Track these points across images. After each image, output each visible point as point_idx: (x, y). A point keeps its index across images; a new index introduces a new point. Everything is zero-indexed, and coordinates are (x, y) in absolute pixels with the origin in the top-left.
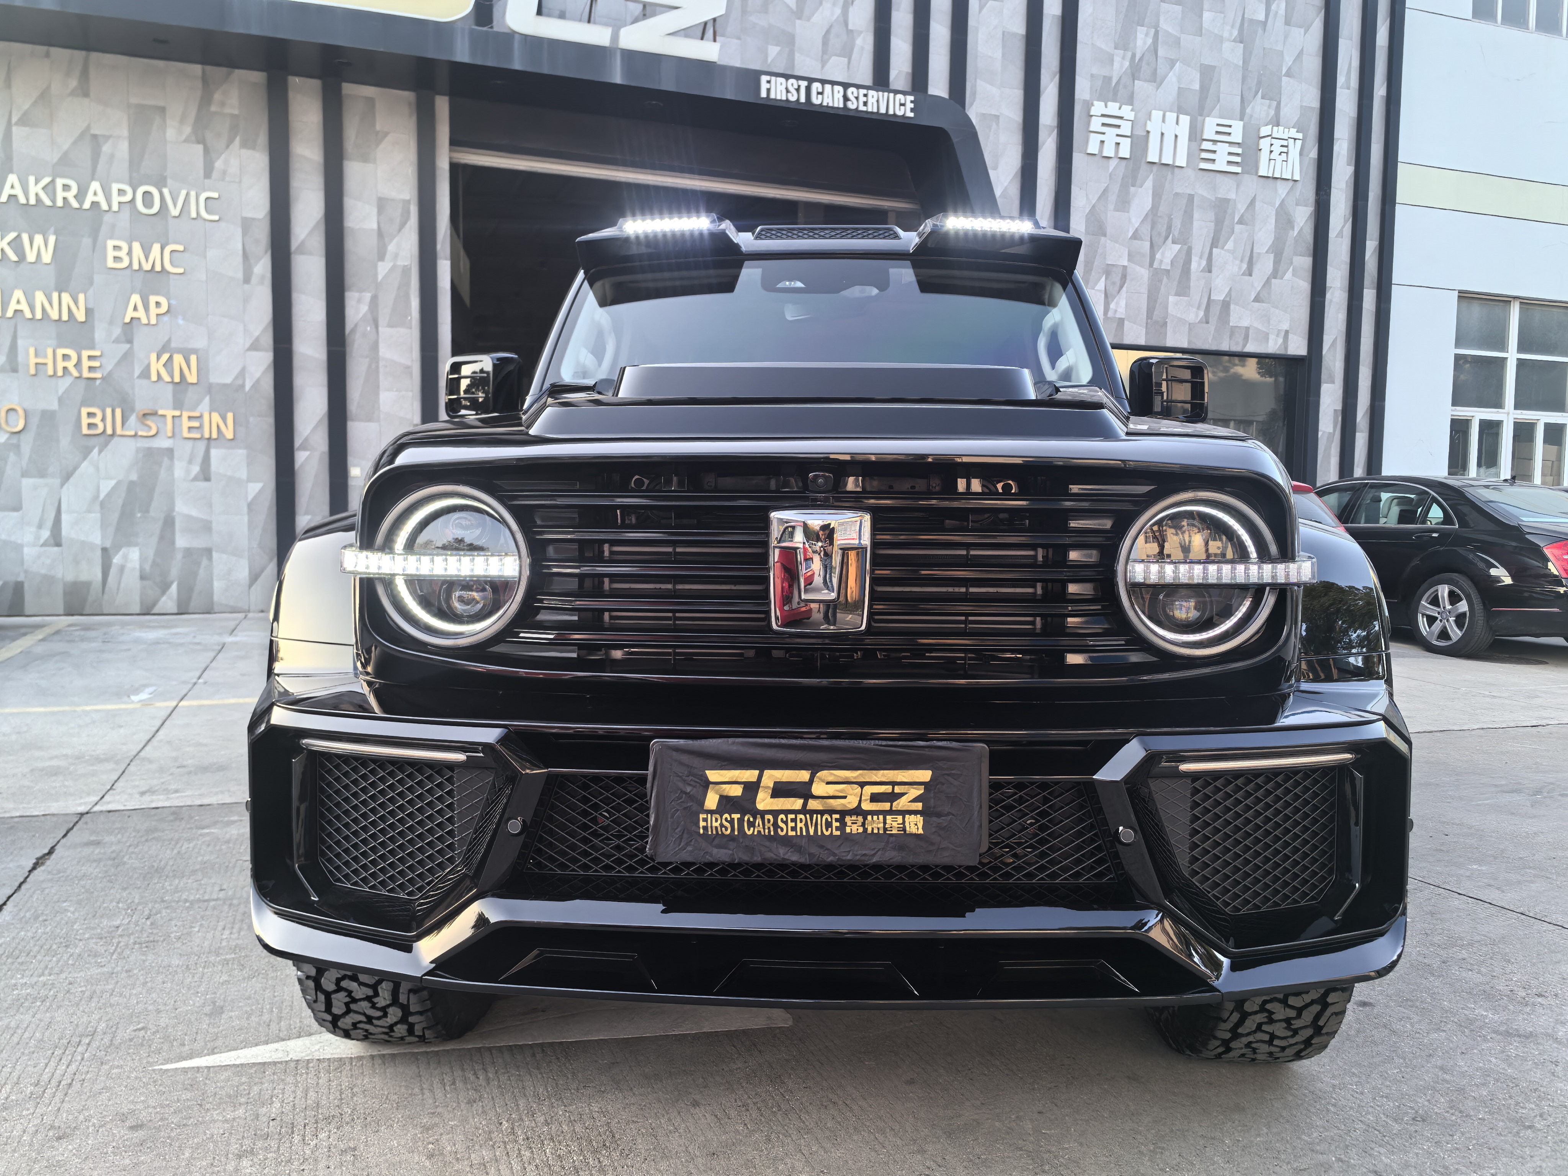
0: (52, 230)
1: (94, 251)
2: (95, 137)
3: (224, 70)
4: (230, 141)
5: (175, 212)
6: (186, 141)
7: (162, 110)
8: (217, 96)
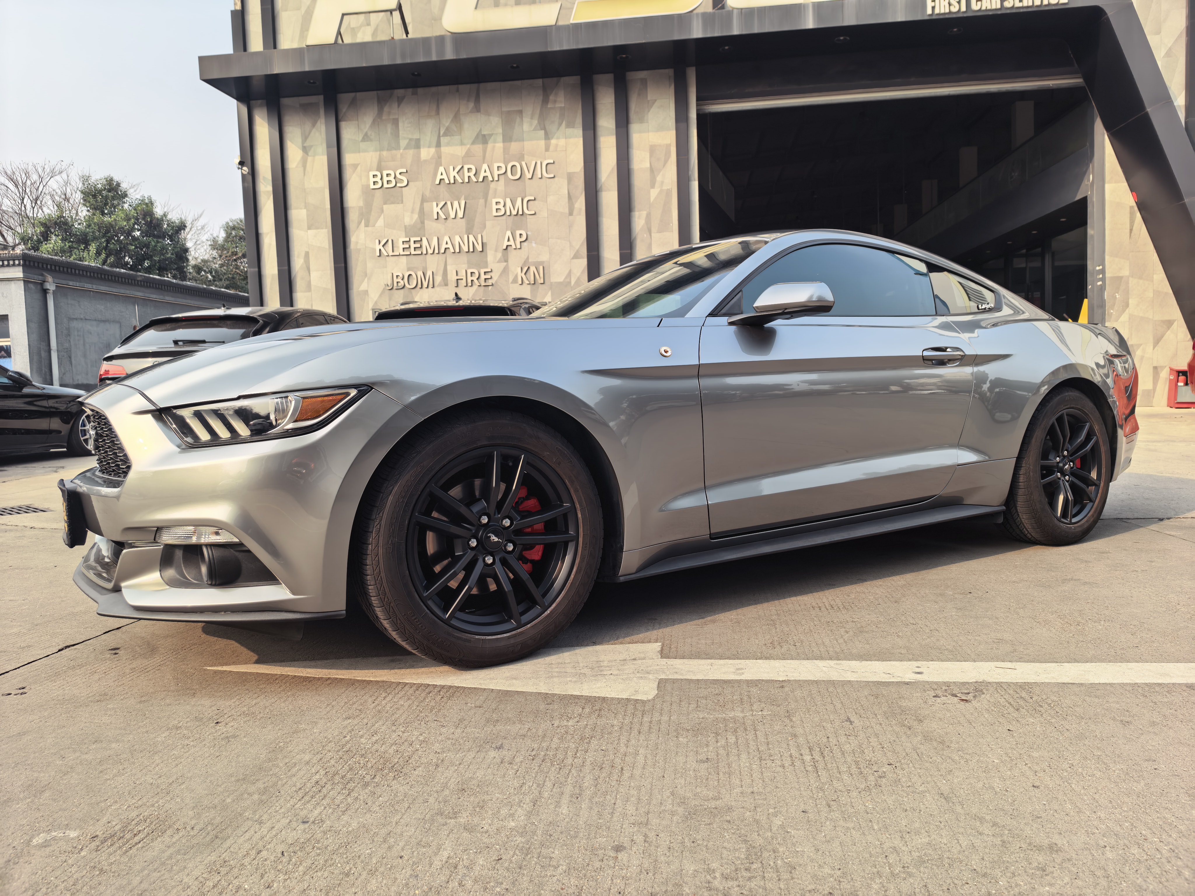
0: (463, 197)
1: (485, 207)
2: (484, 136)
3: (555, 79)
4: (560, 124)
5: (529, 176)
6: (534, 130)
7: (520, 112)
8: (552, 98)
